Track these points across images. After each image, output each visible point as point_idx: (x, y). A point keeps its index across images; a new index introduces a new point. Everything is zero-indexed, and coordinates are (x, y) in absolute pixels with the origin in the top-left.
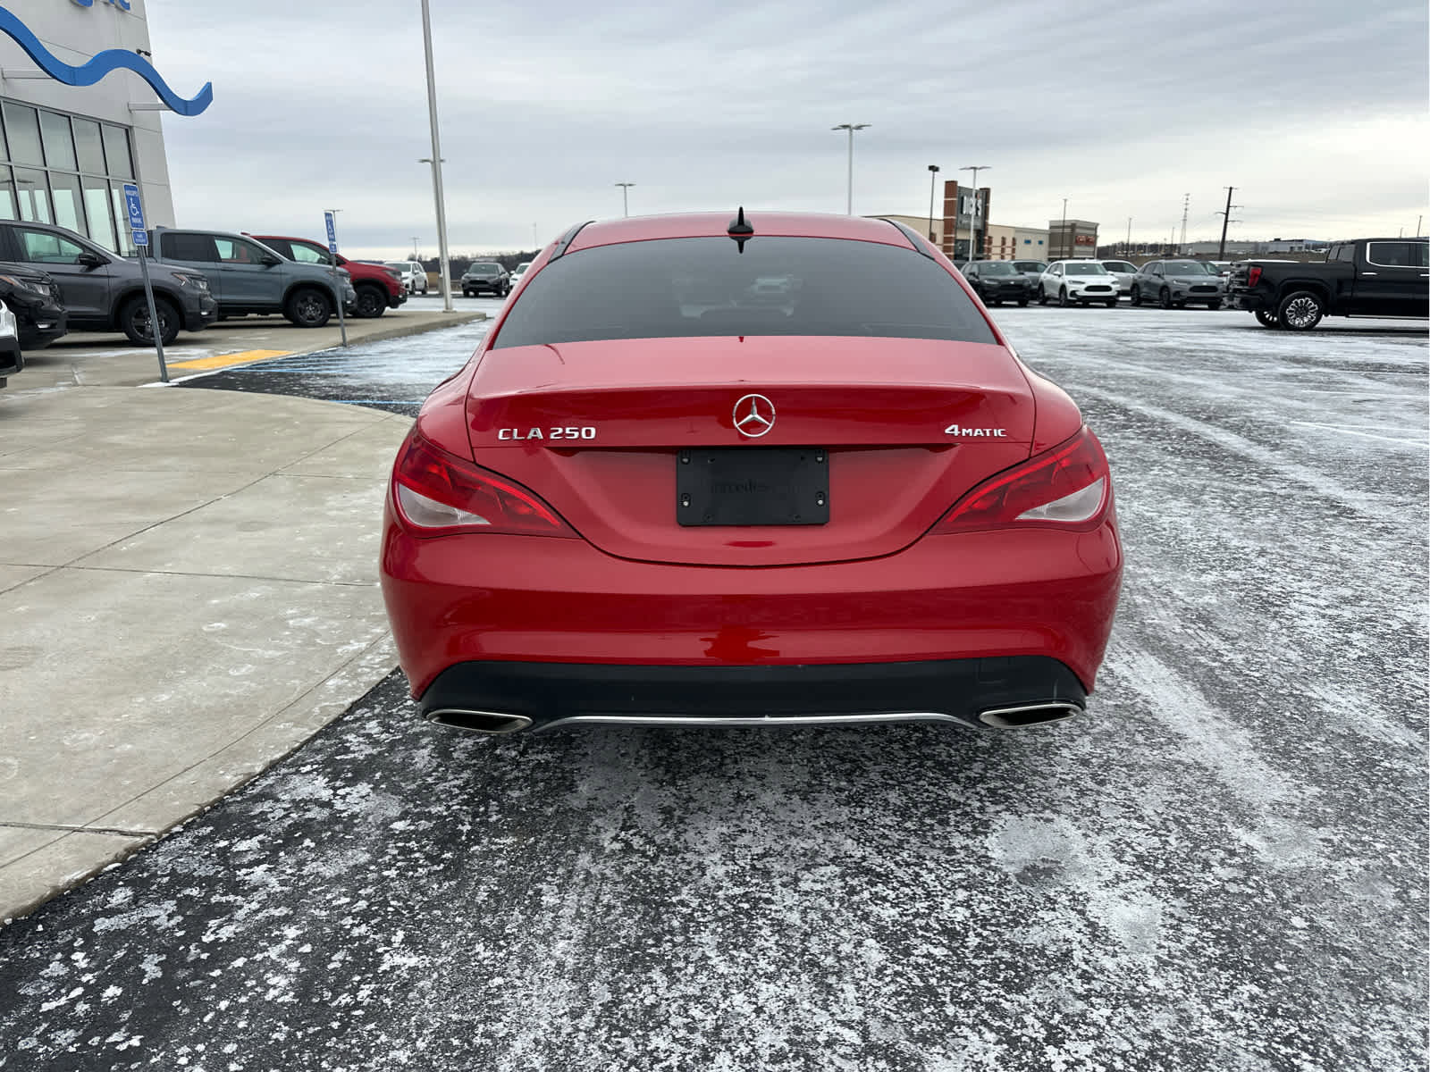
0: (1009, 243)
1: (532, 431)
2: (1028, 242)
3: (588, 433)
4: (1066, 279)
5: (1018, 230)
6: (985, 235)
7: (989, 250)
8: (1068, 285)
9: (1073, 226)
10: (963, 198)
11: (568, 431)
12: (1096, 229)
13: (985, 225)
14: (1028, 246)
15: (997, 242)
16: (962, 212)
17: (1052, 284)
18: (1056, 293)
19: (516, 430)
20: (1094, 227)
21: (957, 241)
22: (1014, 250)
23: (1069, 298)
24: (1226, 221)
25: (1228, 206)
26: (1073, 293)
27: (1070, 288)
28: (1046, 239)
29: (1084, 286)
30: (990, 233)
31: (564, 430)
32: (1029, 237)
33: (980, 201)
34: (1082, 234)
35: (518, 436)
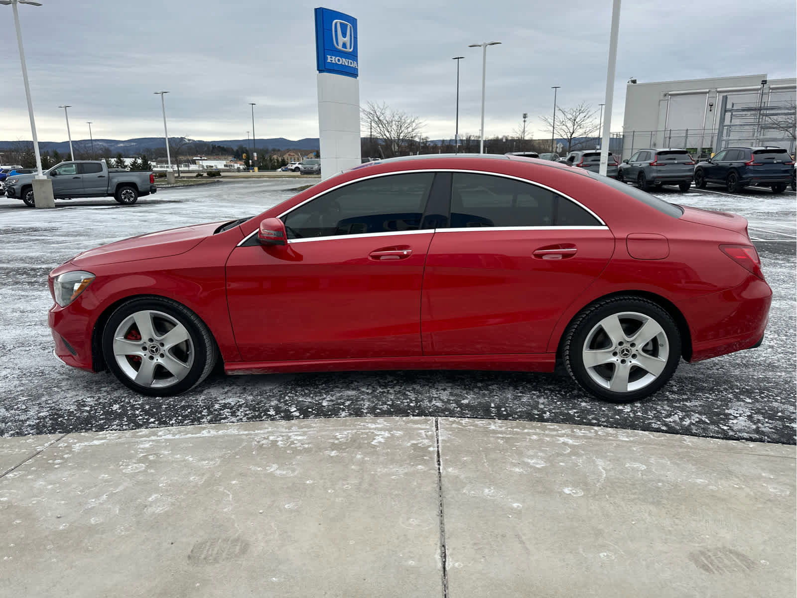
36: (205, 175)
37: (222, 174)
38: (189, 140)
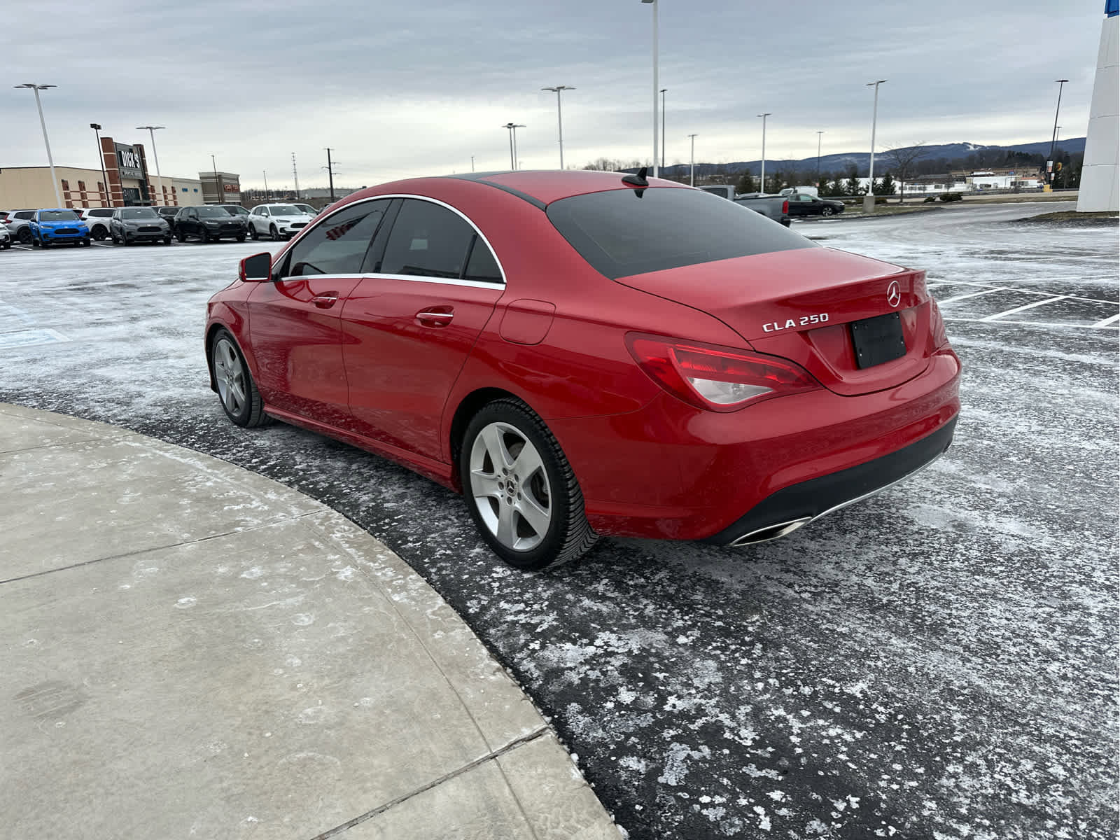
0: (169, 191)
1: (788, 322)
2: (185, 190)
3: (824, 317)
4: (273, 219)
5: (174, 180)
6: (147, 185)
7: (154, 197)
8: (277, 224)
9: (219, 177)
10: (120, 153)
11: (812, 319)
12: (238, 180)
13: (145, 175)
14: (185, 193)
15: (159, 190)
16: (122, 165)
17: (259, 222)
18: (267, 230)
19: (776, 324)
20: (236, 178)
21: (123, 189)
22: (175, 197)
23: (280, 233)
24: (331, 174)
25: (330, 163)
26: (282, 230)
27: (279, 226)
28: (199, 188)
29: (290, 224)
30: (152, 182)
31: (809, 318)
32: (185, 186)
33: (136, 155)
34: (229, 183)
35: (779, 327)
36: (938, 199)
37: (964, 198)
38: (975, 146)
